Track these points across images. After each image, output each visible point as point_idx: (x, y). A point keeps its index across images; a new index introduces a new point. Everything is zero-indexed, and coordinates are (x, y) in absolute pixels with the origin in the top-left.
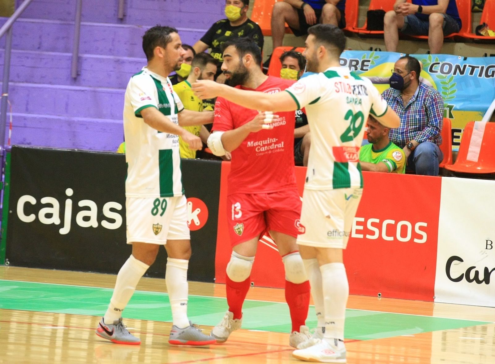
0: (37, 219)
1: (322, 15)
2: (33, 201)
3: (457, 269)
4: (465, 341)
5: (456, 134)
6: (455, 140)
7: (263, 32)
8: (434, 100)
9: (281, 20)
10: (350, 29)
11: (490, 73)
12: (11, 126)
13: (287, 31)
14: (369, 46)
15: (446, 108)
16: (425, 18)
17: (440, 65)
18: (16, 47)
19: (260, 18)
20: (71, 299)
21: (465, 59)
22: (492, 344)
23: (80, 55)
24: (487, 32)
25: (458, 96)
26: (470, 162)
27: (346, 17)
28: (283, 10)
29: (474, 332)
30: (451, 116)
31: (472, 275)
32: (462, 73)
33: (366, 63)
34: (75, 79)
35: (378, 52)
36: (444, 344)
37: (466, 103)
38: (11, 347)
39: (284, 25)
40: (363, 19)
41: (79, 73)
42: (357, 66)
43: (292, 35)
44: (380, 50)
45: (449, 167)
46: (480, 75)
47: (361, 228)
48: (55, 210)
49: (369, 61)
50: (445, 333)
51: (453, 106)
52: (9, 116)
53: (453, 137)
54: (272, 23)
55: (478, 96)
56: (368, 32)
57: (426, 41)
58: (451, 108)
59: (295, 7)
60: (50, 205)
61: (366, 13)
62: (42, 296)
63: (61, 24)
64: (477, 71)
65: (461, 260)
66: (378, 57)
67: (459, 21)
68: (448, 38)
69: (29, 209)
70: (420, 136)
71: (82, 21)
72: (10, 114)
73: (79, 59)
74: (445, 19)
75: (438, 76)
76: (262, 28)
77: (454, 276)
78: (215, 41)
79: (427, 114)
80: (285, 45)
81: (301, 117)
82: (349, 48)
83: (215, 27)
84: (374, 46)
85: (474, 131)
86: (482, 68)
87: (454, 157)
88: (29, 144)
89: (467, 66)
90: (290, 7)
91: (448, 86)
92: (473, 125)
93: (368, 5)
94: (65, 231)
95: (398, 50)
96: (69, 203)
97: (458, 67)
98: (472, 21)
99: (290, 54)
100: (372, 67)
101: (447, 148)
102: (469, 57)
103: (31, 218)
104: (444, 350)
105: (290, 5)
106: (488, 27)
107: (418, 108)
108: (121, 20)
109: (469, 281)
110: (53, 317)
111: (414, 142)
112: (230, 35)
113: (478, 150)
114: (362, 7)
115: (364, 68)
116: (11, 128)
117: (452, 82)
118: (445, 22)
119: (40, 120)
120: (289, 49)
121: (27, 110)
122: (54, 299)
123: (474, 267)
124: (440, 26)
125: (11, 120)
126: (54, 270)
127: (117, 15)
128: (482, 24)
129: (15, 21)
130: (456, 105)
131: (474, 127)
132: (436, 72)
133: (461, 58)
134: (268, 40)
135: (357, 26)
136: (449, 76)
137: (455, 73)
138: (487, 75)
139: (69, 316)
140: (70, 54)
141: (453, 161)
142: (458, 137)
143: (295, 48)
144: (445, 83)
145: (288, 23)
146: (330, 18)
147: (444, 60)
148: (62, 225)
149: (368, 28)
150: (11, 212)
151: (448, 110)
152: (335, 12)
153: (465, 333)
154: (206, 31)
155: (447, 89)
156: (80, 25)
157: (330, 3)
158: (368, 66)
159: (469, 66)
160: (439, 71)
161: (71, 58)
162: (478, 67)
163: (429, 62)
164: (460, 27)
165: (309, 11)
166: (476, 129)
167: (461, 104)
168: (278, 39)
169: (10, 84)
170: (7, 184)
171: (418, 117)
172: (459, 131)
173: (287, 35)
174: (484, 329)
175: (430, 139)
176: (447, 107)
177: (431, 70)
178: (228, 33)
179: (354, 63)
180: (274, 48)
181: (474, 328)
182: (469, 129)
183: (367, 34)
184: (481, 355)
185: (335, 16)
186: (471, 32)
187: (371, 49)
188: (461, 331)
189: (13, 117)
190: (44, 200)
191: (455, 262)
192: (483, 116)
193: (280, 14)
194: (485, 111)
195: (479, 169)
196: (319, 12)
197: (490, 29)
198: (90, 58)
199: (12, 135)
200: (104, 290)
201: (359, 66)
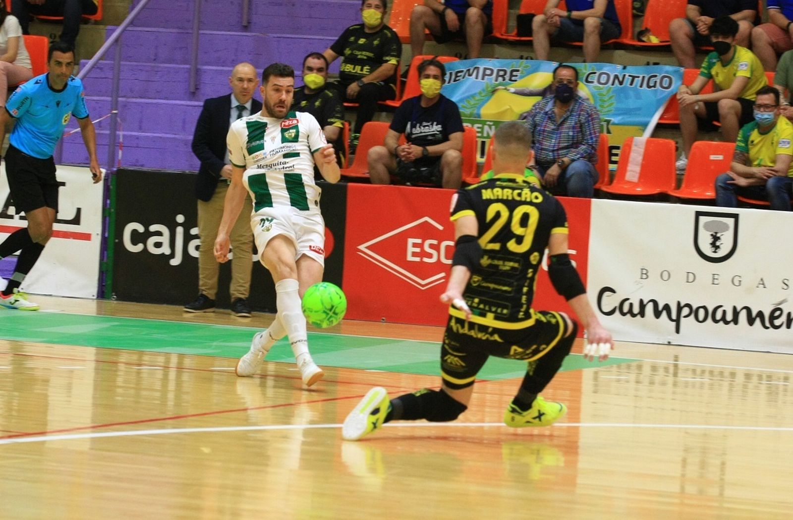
0: (145, 249)
1: (466, 22)
2: (141, 229)
3: (610, 302)
4: (618, 381)
5: (614, 151)
6: (614, 158)
7: (401, 40)
8: (590, 115)
9: (420, 26)
10: (498, 35)
11: (651, 84)
12: (122, 147)
13: (427, 37)
14: (518, 54)
15: (603, 123)
16: (580, 23)
17: (597, 75)
18: (129, 58)
19: (399, 24)
20: (175, 337)
21: (625, 68)
22: (647, 384)
23: (199, 67)
24: (649, 39)
25: (617, 109)
26: (629, 182)
27: (493, 22)
28: (423, 14)
29: (639, 372)
30: (609, 132)
31: (626, 308)
32: (621, 83)
33: (515, 73)
34: (193, 94)
35: (529, 61)
36: (596, 385)
37: (625, 117)
38: (119, 391)
39: (424, 31)
40: (513, 23)
41: (198, 87)
42: (505, 76)
43: (434, 43)
44: (532, 59)
45: (605, 189)
46: (641, 86)
47: (418, 250)
48: (165, 239)
49: (518, 71)
50: (596, 373)
51: (610, 120)
52: (119, 136)
53: (611, 155)
54: (410, 29)
55: (639, 109)
56: (518, 38)
57: (581, 48)
58: (608, 122)
59: (435, 12)
60: (159, 234)
61: (515, 18)
62: (144, 333)
63: (178, 33)
64: (638, 81)
65: (613, 291)
66: (528, 66)
67: (619, 25)
68: (606, 45)
69: (137, 238)
70: (573, 154)
71: (200, 29)
72: (121, 133)
73: (198, 72)
74: (602, 24)
75: (595, 87)
76: (400, 35)
77: (606, 309)
78: (348, 49)
79: (581, 131)
80: (426, 54)
81: (440, 133)
82: (496, 56)
83: (348, 33)
84: (525, 54)
85: (634, 148)
86: (644, 77)
87: (612, 176)
88: (142, 166)
89: (627, 76)
90: (430, 12)
91: (606, 98)
92: (632, 141)
93: (519, 9)
94: (176, 262)
95: (550, 58)
96: (180, 230)
97: (616, 77)
98: (634, 26)
99: (431, 62)
100: (522, 77)
101: (604, 168)
102: (629, 65)
103: (139, 248)
104: (595, 392)
105: (429, 9)
106: (650, 33)
107: (573, 123)
108: (246, 28)
109: (624, 314)
110: (164, 357)
111: (566, 159)
112: (364, 43)
113: (638, 169)
114: (512, 11)
115: (513, 78)
116: (121, 149)
117: (611, 94)
118: (602, 27)
119: (154, 139)
120: (430, 57)
121: (140, 129)
122: (155, 336)
123: (628, 299)
124: (596, 32)
125: (121, 140)
126: (165, 306)
127: (241, 22)
128: (643, 29)
129: (124, 30)
130: (614, 120)
131: (634, 143)
132: (592, 82)
133: (620, 67)
134: (406, 48)
135: (507, 32)
136: (607, 87)
137: (613, 84)
138: (649, 87)
139: (181, 356)
140: (188, 66)
141: (611, 182)
142: (616, 155)
143: (437, 57)
144: (601, 95)
145: (429, 29)
146: (476, 23)
147: (601, 69)
148: (172, 255)
149: (519, 35)
150: (117, 241)
151: (605, 124)
152: (481, 16)
153: (619, 372)
154: (337, 38)
155: (605, 101)
156: (198, 34)
157: (475, 7)
158: (516, 76)
159: (630, 76)
160: (595, 81)
161: (189, 70)
162: (638, 77)
163: (584, 71)
164: (620, 33)
165: (451, 16)
166: (636, 145)
167: (620, 118)
168: (417, 47)
169: (120, 99)
170: (112, 210)
171: (571, 134)
172: (618, 148)
173: (427, 43)
174: (640, 367)
175: (584, 157)
176: (605, 122)
177: (587, 81)
178: (362, 41)
179: (502, 73)
180: (413, 56)
181: (629, 367)
182: (628, 146)
183: (517, 40)
184: (636, 396)
185: (480, 21)
186: (632, 38)
187: (521, 58)
188: (615, 369)
189: (124, 136)
190: (153, 228)
191: (607, 293)
192: (644, 130)
193: (419, 19)
194: (645, 125)
195: (639, 190)
196: (462, 17)
197: (654, 35)
198: (210, 70)
199: (123, 156)
200: (214, 327)
201: (507, 77)
